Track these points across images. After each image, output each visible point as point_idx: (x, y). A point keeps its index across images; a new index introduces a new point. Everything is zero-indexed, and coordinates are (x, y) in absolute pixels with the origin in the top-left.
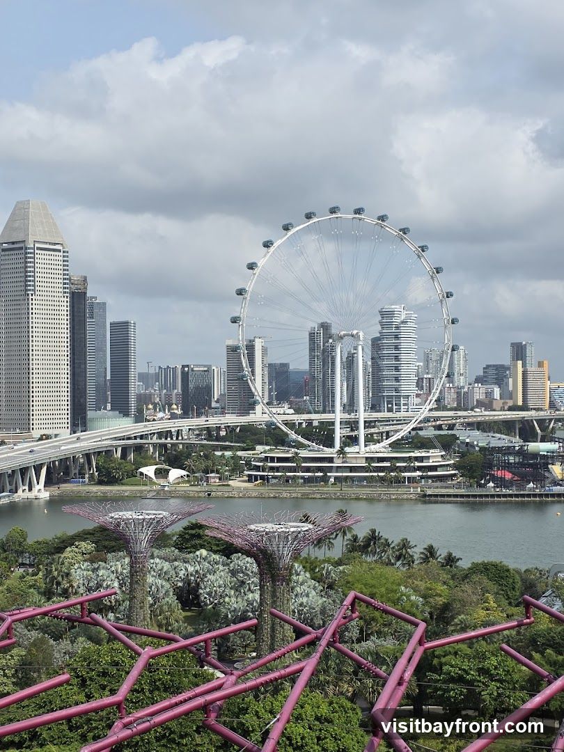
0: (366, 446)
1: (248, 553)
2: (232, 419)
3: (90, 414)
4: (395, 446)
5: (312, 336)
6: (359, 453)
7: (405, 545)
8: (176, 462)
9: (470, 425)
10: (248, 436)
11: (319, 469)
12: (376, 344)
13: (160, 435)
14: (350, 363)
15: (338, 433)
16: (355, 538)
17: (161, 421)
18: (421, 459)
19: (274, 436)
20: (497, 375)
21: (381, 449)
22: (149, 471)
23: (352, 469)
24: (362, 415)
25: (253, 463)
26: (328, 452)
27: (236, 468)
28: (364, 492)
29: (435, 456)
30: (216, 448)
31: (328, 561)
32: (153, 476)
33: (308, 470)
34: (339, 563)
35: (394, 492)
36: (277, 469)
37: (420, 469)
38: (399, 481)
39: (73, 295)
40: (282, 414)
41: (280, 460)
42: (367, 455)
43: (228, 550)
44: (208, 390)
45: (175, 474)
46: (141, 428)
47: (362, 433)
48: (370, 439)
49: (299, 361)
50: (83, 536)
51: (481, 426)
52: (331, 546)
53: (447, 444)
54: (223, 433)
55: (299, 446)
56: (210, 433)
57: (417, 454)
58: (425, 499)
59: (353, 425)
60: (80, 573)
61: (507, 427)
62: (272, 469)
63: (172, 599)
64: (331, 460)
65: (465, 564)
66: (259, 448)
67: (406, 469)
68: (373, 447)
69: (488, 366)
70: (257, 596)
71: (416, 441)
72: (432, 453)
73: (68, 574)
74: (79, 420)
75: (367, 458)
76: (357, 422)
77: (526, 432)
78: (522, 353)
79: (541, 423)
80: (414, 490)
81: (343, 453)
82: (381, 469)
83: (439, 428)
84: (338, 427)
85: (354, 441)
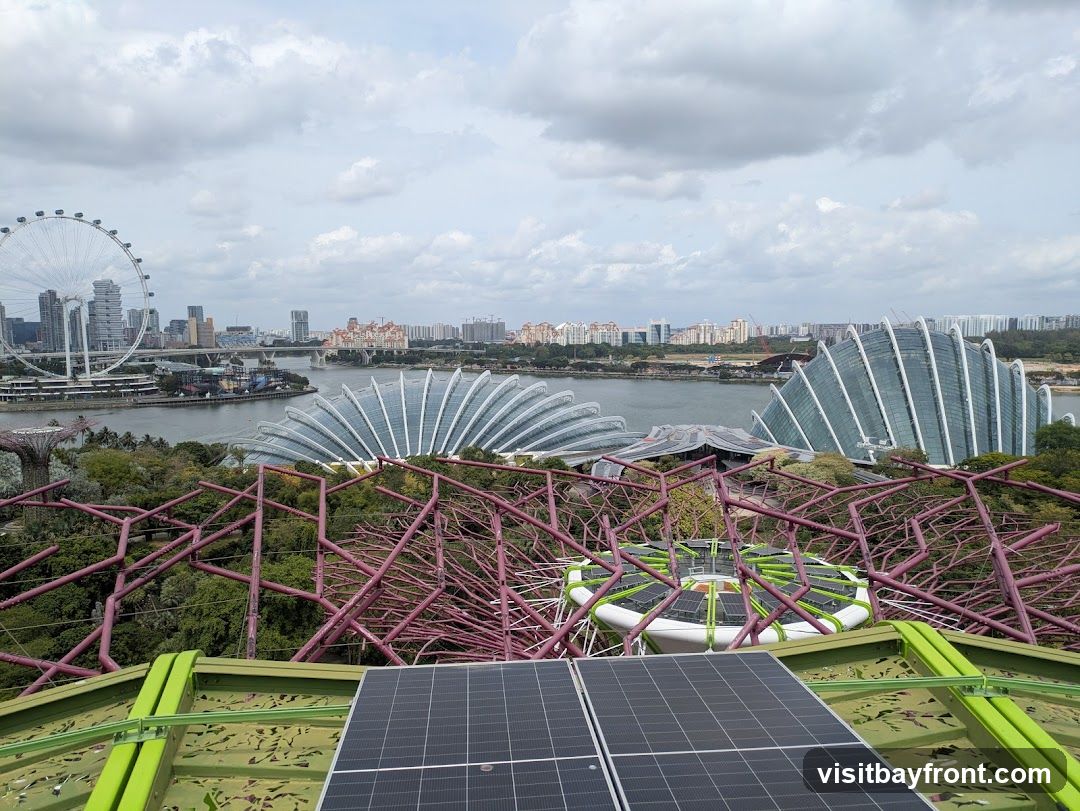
0: (91, 373)
1: (11, 451)
4: (113, 372)
5: (41, 299)
6: (87, 378)
7: (128, 435)
9: (162, 358)
11: (56, 390)
12: (92, 305)
14: (73, 319)
15: (69, 365)
16: (92, 434)
18: (133, 381)
19: (18, 369)
20: (179, 326)
21: (102, 375)
23: (82, 389)
24: (86, 353)
26: (61, 379)
28: (93, 403)
29: (141, 378)
31: (73, 450)
33: (47, 390)
34: (80, 451)
35: (114, 402)
36: (23, 392)
37: (132, 387)
38: (117, 396)
40: (19, 354)
41: (24, 385)
42: (93, 379)
47: (87, 365)
48: (93, 369)
51: (171, 358)
53: (150, 370)
57: (133, 377)
58: (137, 406)
59: (80, 360)
61: (189, 359)
62: (18, 391)
64: (65, 384)
65: (173, 445)
66: (5, 378)
67: (121, 387)
68: (97, 374)
69: (173, 321)
71: (126, 370)
72: (139, 376)
75: (92, 382)
76: (82, 358)
77: (203, 361)
78: (195, 311)
79: (211, 355)
80: (128, 401)
81: (74, 378)
82: (105, 388)
83: (143, 360)
84: (68, 361)
85: (82, 370)
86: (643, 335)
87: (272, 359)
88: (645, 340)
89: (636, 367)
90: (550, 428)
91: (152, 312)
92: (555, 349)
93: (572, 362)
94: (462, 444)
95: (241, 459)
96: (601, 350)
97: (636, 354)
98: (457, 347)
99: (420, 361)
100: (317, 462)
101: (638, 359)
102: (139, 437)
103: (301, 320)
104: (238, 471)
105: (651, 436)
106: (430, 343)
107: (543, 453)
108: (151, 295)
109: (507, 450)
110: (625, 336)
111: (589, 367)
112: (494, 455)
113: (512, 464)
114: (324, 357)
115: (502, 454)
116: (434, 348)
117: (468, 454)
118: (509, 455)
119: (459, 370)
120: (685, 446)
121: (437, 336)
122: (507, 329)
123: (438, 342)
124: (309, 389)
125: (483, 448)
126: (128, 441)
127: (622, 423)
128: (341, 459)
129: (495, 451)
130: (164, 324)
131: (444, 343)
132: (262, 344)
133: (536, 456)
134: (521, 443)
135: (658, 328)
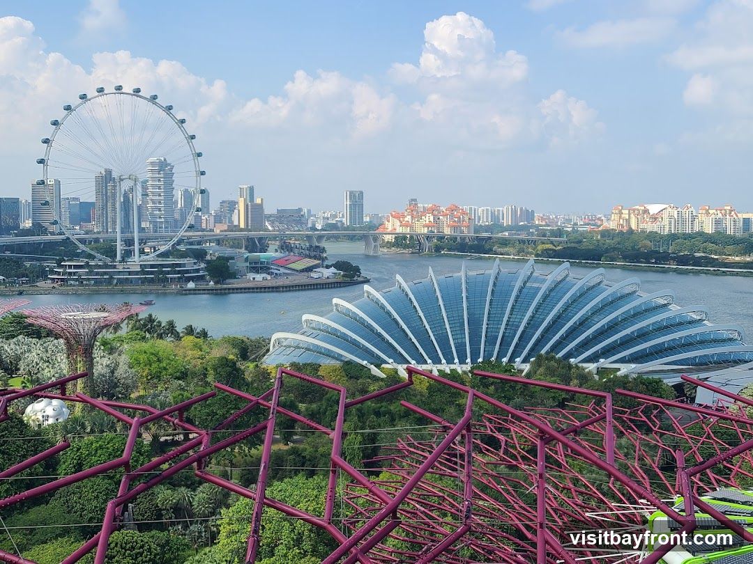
0: (140, 257)
4: (161, 256)
5: (97, 177)
6: (135, 262)
7: (171, 325)
11: (105, 273)
15: (119, 248)
18: (180, 265)
20: (229, 207)
21: (151, 259)
23: (130, 273)
24: (137, 235)
25: (55, 270)
26: (112, 261)
27: (42, 274)
29: (189, 263)
30: (26, 259)
33: (97, 274)
35: (161, 288)
36: (74, 274)
37: (179, 272)
38: (163, 281)
41: (76, 267)
42: (141, 263)
43: (41, 334)
47: (137, 247)
53: (197, 255)
54: (30, 249)
55: (91, 257)
57: (178, 262)
59: (130, 243)
61: (237, 243)
62: (70, 274)
64: (114, 267)
67: (168, 273)
68: (145, 257)
69: (223, 202)
72: (187, 261)
75: (141, 265)
76: (133, 240)
77: (250, 245)
79: (260, 239)
80: (175, 288)
81: (123, 262)
82: (151, 273)
83: (191, 244)
84: (118, 243)
85: (131, 253)
87: (323, 244)
90: (643, 335)
91: (203, 192)
93: (673, 253)
98: (532, 235)
100: (364, 363)
103: (357, 201)
106: (499, 230)
107: (633, 366)
108: (203, 173)
109: (589, 360)
110: (746, 223)
111: (698, 262)
112: (570, 367)
114: (377, 244)
115: (580, 365)
116: (504, 235)
118: (591, 367)
119: (532, 262)
121: (507, 221)
123: (508, 228)
124: (360, 279)
125: (558, 357)
126: (170, 329)
127: (738, 333)
128: (391, 361)
129: (572, 360)
131: (518, 229)
133: (624, 369)
134: (606, 352)
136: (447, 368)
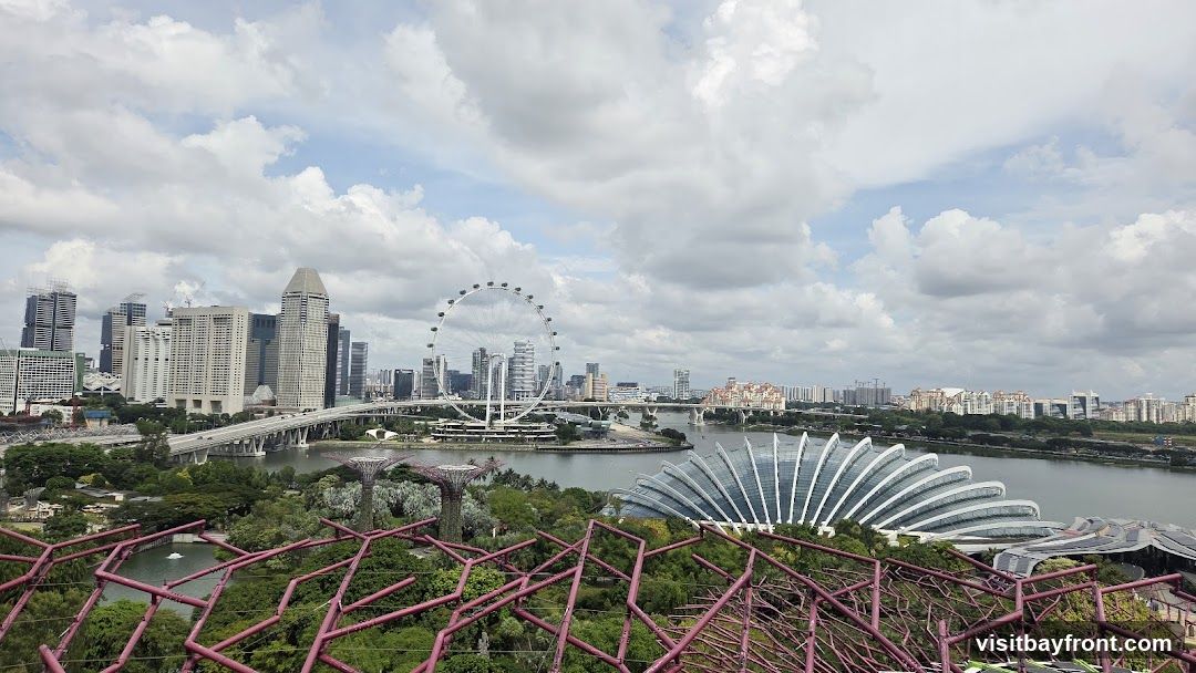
0: (505, 419)
1: (435, 484)
2: (424, 402)
3: (337, 397)
4: (522, 420)
5: (474, 354)
6: (501, 423)
7: (528, 477)
8: (389, 427)
9: (563, 409)
10: (435, 412)
11: (477, 433)
12: (511, 361)
13: (380, 411)
14: (497, 372)
15: (489, 412)
16: (499, 473)
17: (379, 403)
18: (536, 428)
19: (450, 413)
20: (578, 381)
21: (513, 422)
22: (373, 432)
23: (498, 433)
24: (503, 401)
25: (437, 428)
26: (482, 423)
27: (427, 432)
28: (505, 446)
29: (544, 426)
30: (415, 419)
31: (484, 487)
32: (375, 435)
33: (470, 433)
34: (488, 489)
35: (520, 447)
36: (452, 433)
37: (535, 433)
38: (522, 441)
39: (330, 325)
40: (453, 400)
41: (454, 427)
42: (505, 425)
43: (422, 481)
44: (410, 385)
45: (389, 434)
46: (369, 406)
47: (502, 412)
48: (506, 416)
49: (466, 368)
50: (331, 471)
51: (570, 410)
52: (484, 478)
53: (550, 419)
54: (419, 410)
55: (466, 419)
56: (411, 410)
57: (534, 425)
58: (538, 451)
59: (498, 407)
60: (328, 494)
61: (584, 410)
62: (448, 432)
63: (387, 511)
64: (484, 428)
65: (562, 489)
66: (441, 420)
67: (527, 433)
68: (508, 421)
69: (574, 376)
70: (439, 508)
71: (532, 418)
72: (543, 424)
73: (322, 495)
74: (329, 400)
75: (505, 427)
76: (499, 406)
77: (594, 413)
78: (592, 368)
79: (602, 408)
80: (531, 446)
81: (491, 423)
82: (512, 433)
83: (546, 410)
84: (488, 408)
85: (497, 416)
86: (1063, 408)
87: (654, 414)
88: (1065, 414)
89: (1052, 445)
90: (941, 507)
91: (557, 364)
92: (950, 418)
93: (970, 433)
94: (836, 515)
95: (618, 509)
96: (1008, 422)
97: (1052, 430)
98: (837, 411)
99: (796, 423)
100: (687, 519)
101: (1056, 435)
102: (536, 480)
103: (683, 381)
104: (614, 521)
105: (1073, 528)
106: (808, 406)
107: (932, 534)
108: (558, 348)
109: (888, 527)
110: (1038, 407)
111: (993, 441)
112: (873, 532)
113: (894, 543)
114: (702, 415)
115: (883, 531)
116: (812, 411)
117: (842, 527)
118: (892, 533)
119: (836, 436)
120: (1119, 545)
121: (817, 399)
122: (893, 393)
123: (817, 405)
124: (686, 445)
125: (861, 522)
126: (526, 482)
127: (1034, 510)
128: (710, 518)
129: (874, 526)
130: (566, 378)
131: (825, 406)
132: (647, 400)
133: (924, 537)
134: (906, 521)
135: (1083, 401)
136: (761, 528)
